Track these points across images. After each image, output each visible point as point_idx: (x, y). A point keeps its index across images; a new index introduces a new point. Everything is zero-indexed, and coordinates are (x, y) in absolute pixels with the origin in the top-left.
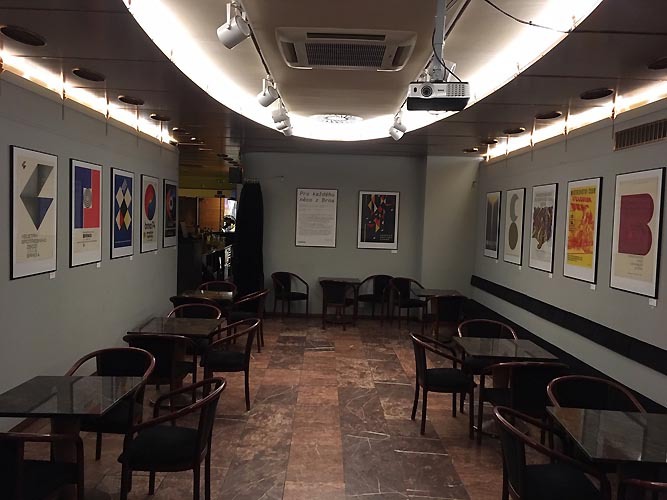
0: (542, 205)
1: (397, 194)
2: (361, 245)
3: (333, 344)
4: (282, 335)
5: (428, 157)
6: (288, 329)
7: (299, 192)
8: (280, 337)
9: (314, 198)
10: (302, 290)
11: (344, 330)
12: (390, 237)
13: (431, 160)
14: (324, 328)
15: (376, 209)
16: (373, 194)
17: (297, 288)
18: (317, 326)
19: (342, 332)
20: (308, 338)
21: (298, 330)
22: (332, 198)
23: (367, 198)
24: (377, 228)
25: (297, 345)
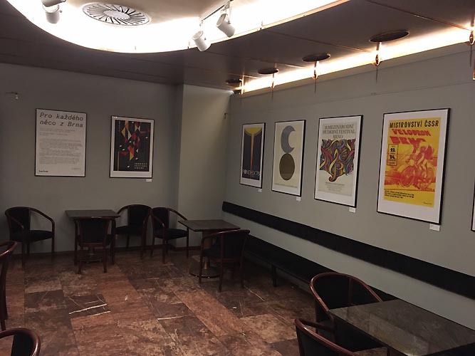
0: (334, 137)
1: (152, 122)
2: (114, 174)
3: (102, 297)
4: (28, 291)
5: (185, 86)
6: (33, 281)
7: (38, 114)
8: (26, 296)
9: (59, 121)
10: (45, 226)
11: (105, 272)
12: (144, 166)
13: (187, 89)
14: (79, 272)
15: (130, 136)
16: (127, 120)
17: (37, 224)
18: (68, 269)
19: (103, 276)
20: (66, 292)
21: (47, 279)
22: (79, 122)
23: (120, 125)
24: (132, 156)
25: (54, 306)
